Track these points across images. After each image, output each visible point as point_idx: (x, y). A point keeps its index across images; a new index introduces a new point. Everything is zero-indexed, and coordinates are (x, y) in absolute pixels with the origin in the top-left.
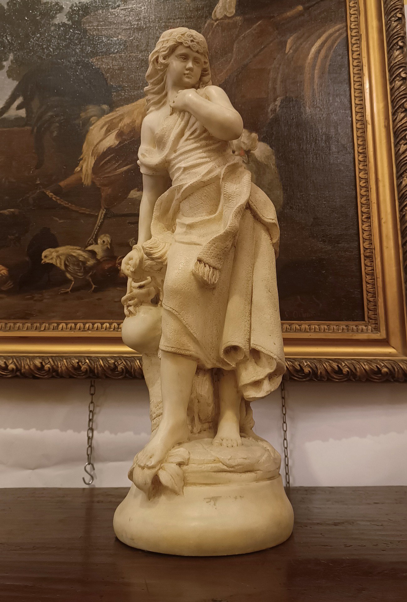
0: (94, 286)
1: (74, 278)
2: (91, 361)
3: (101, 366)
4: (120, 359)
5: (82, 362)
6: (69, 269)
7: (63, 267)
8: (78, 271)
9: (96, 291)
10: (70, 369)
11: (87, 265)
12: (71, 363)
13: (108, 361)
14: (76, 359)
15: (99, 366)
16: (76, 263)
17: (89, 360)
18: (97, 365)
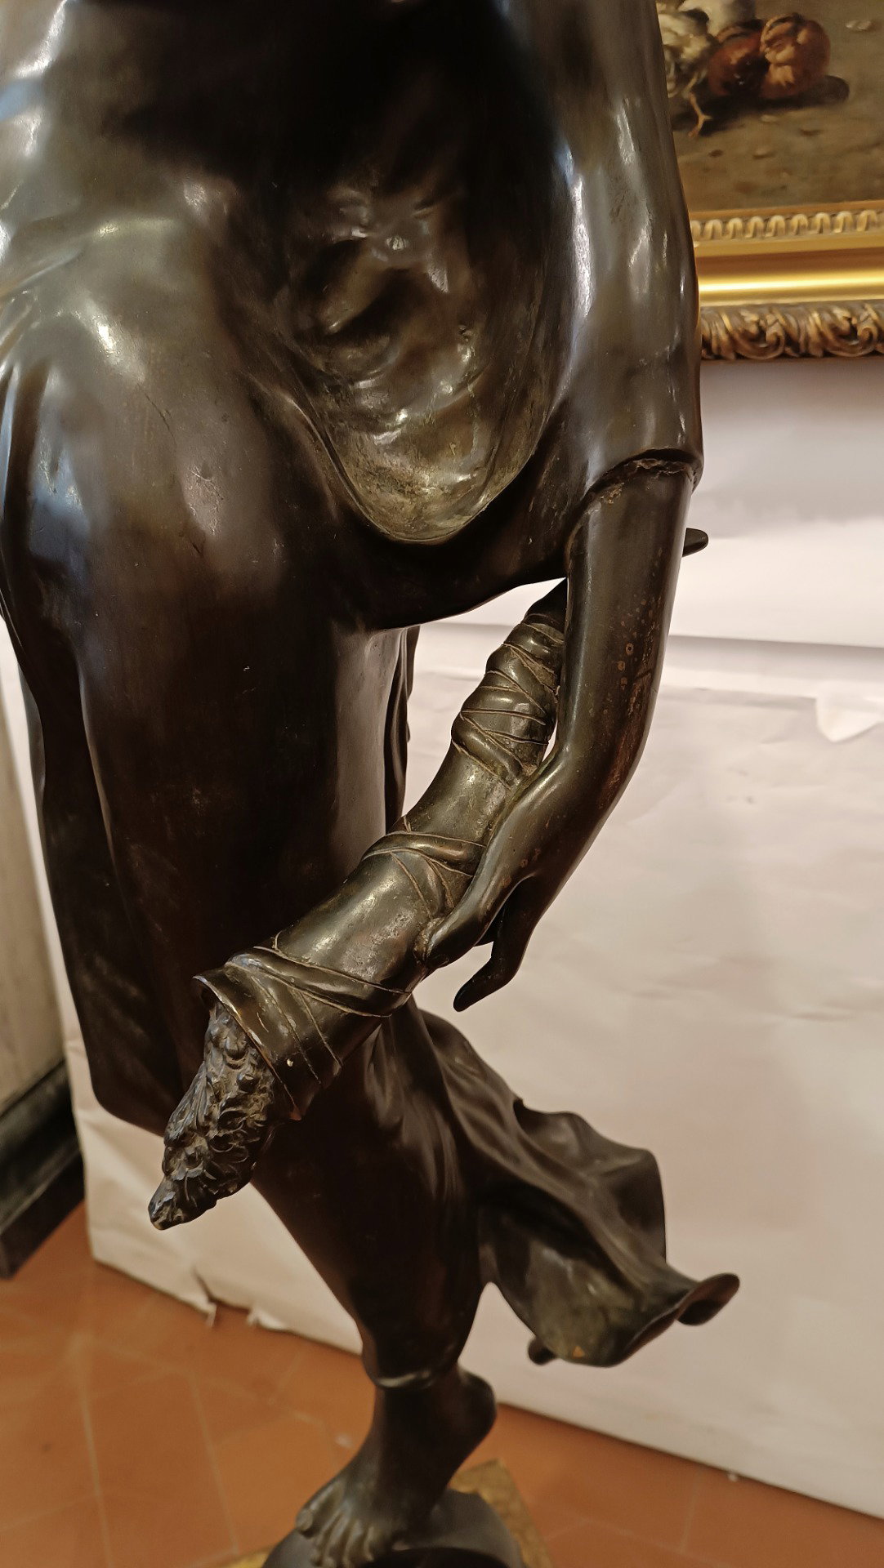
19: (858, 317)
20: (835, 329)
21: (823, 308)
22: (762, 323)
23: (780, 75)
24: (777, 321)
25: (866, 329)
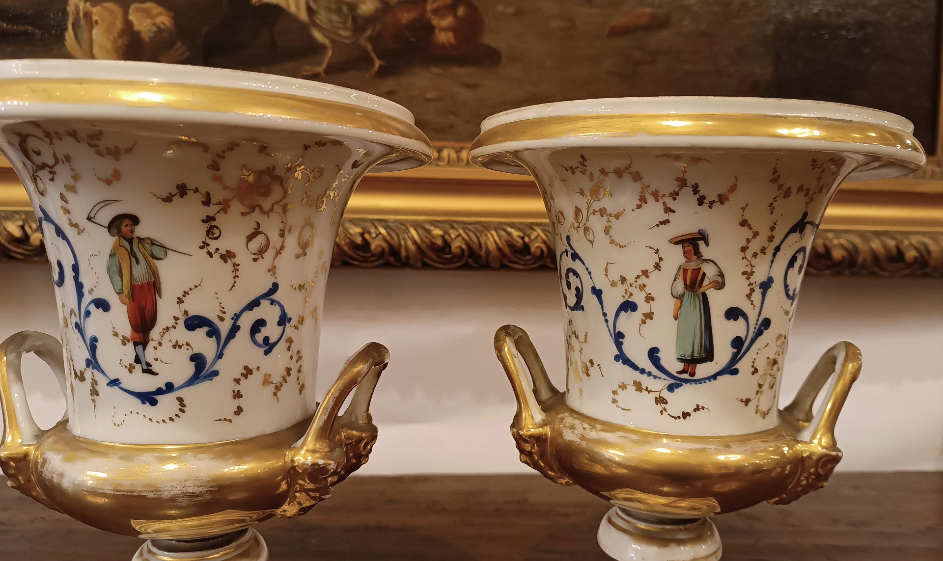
0: (377, 63)
1: (333, 41)
2: (389, 230)
3: (415, 242)
4: (453, 227)
5: (370, 233)
6: (318, 22)
7: (303, 15)
8: (340, 26)
9: (382, 73)
10: (346, 248)
11: (360, 12)
12: (346, 235)
13: (428, 231)
14: (356, 225)
15: (410, 243)
16: (333, 7)
17: (385, 229)
18: (405, 239)
19: (529, 237)
20: (511, 245)
21: (498, 227)
22: (447, 237)
23: (444, 37)
24: (460, 235)
25: (538, 247)
